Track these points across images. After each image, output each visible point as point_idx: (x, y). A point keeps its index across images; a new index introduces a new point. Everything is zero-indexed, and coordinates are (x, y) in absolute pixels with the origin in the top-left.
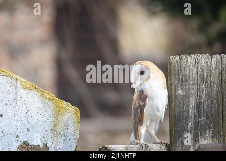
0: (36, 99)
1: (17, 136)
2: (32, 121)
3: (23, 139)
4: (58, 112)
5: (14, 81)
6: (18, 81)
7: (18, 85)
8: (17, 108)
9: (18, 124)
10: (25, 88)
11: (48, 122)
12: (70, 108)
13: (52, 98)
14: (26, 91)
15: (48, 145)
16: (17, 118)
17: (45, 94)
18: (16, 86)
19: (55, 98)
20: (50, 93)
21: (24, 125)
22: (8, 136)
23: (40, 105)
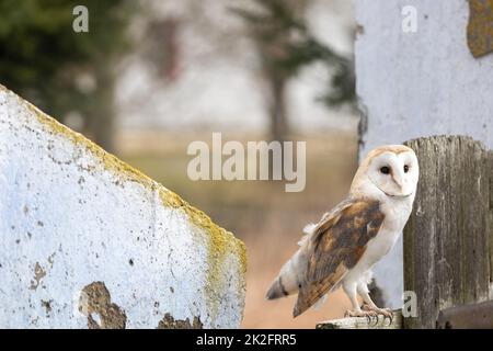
0: (184, 227)
1: (157, 304)
2: (179, 272)
3: (164, 308)
4: (216, 253)
5: (149, 191)
6: (157, 191)
7: (157, 199)
8: (155, 246)
9: (158, 278)
10: (167, 204)
11: (201, 273)
12: (233, 243)
13: (206, 224)
14: (169, 210)
15: (202, 320)
16: (156, 266)
17: (196, 216)
18: (153, 202)
19: (212, 223)
20: (204, 215)
21: (166, 280)
22: (143, 303)
23: (188, 238)
